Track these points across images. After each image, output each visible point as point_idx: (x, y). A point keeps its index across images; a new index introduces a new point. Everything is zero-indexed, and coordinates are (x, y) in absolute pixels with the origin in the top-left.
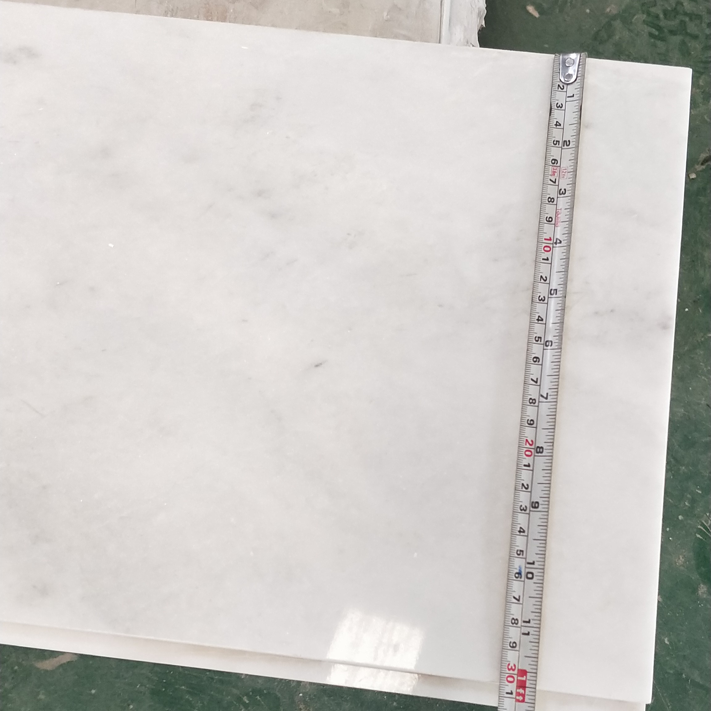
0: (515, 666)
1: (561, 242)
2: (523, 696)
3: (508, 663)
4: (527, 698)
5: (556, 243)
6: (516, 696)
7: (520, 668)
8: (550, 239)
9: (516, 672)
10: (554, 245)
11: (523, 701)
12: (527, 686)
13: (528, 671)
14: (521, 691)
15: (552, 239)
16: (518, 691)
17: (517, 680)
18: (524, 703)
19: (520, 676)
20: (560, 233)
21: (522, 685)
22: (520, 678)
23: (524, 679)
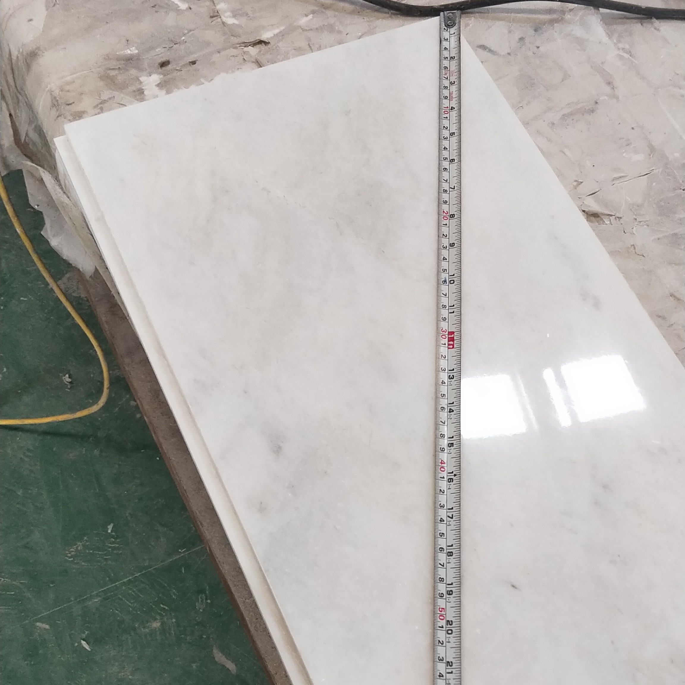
0: (446, 330)
1: (454, 108)
2: (453, 345)
3: (442, 328)
4: (455, 346)
5: (452, 109)
6: (448, 346)
7: (449, 331)
8: (447, 108)
9: (447, 333)
10: (450, 110)
11: (453, 348)
12: (455, 339)
13: (454, 331)
14: (451, 343)
15: (449, 107)
16: (449, 343)
17: (448, 337)
18: (454, 349)
19: (450, 335)
20: (454, 104)
21: (451, 339)
22: (449, 336)
23: (453, 336)
